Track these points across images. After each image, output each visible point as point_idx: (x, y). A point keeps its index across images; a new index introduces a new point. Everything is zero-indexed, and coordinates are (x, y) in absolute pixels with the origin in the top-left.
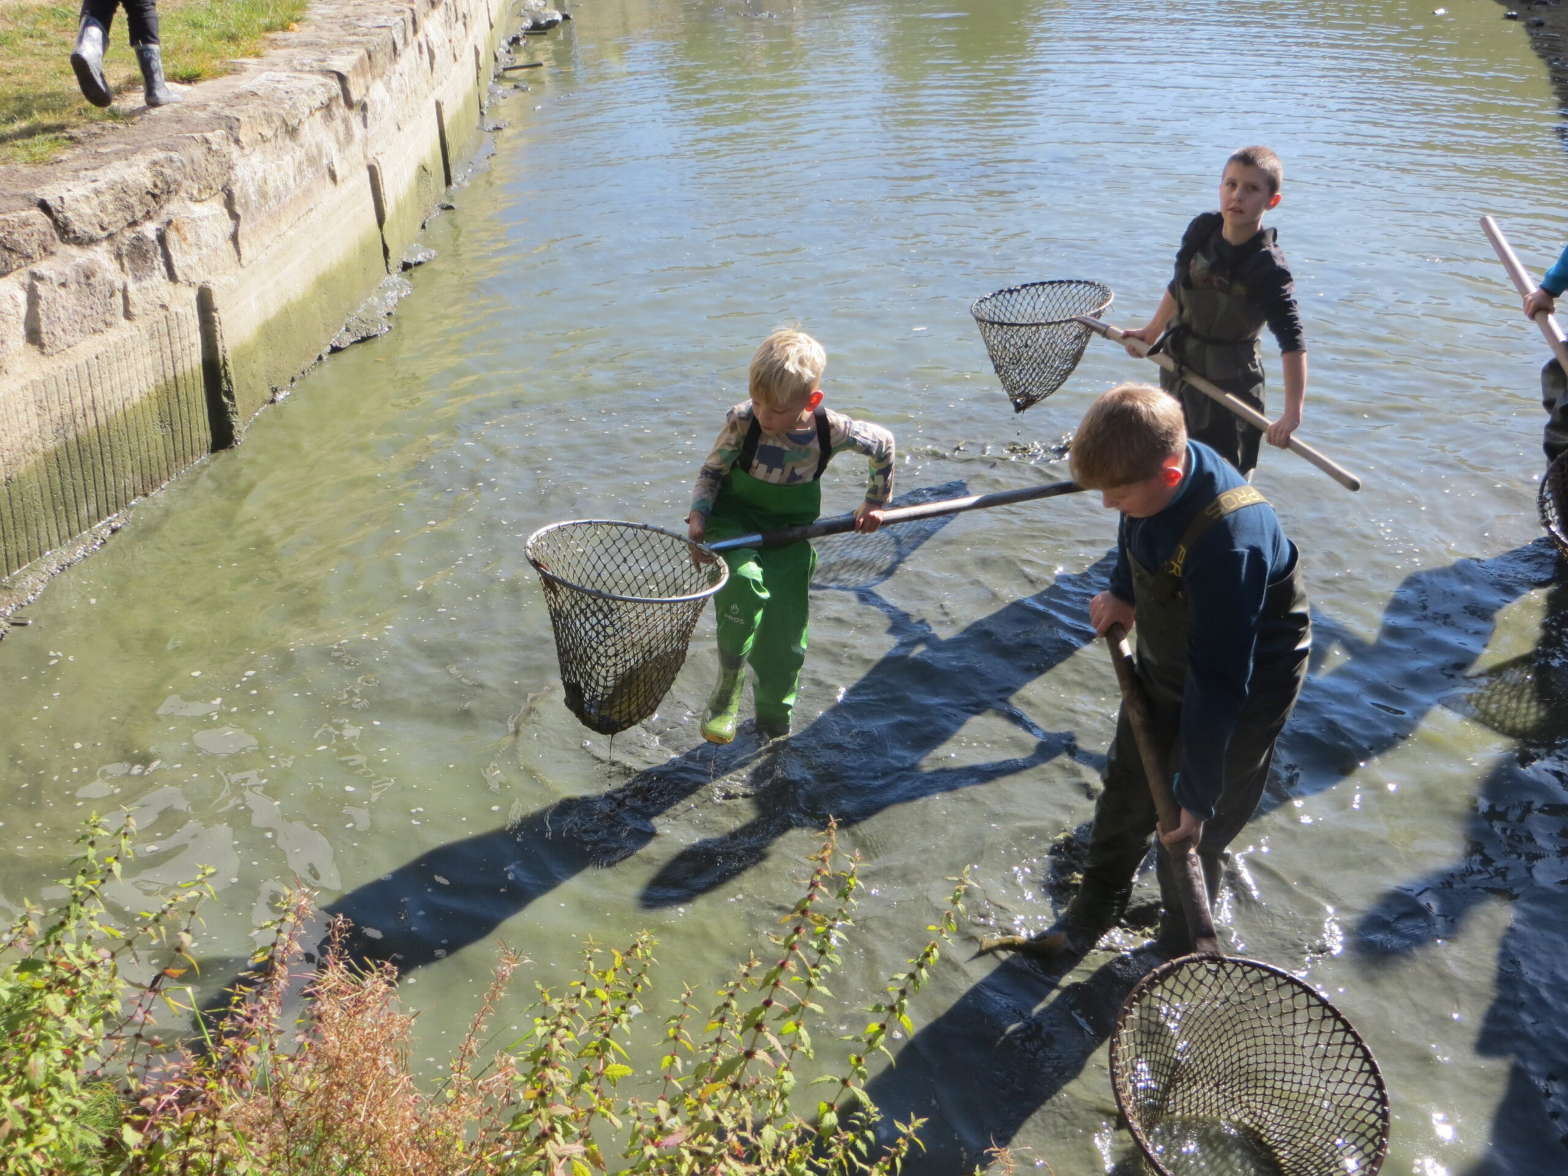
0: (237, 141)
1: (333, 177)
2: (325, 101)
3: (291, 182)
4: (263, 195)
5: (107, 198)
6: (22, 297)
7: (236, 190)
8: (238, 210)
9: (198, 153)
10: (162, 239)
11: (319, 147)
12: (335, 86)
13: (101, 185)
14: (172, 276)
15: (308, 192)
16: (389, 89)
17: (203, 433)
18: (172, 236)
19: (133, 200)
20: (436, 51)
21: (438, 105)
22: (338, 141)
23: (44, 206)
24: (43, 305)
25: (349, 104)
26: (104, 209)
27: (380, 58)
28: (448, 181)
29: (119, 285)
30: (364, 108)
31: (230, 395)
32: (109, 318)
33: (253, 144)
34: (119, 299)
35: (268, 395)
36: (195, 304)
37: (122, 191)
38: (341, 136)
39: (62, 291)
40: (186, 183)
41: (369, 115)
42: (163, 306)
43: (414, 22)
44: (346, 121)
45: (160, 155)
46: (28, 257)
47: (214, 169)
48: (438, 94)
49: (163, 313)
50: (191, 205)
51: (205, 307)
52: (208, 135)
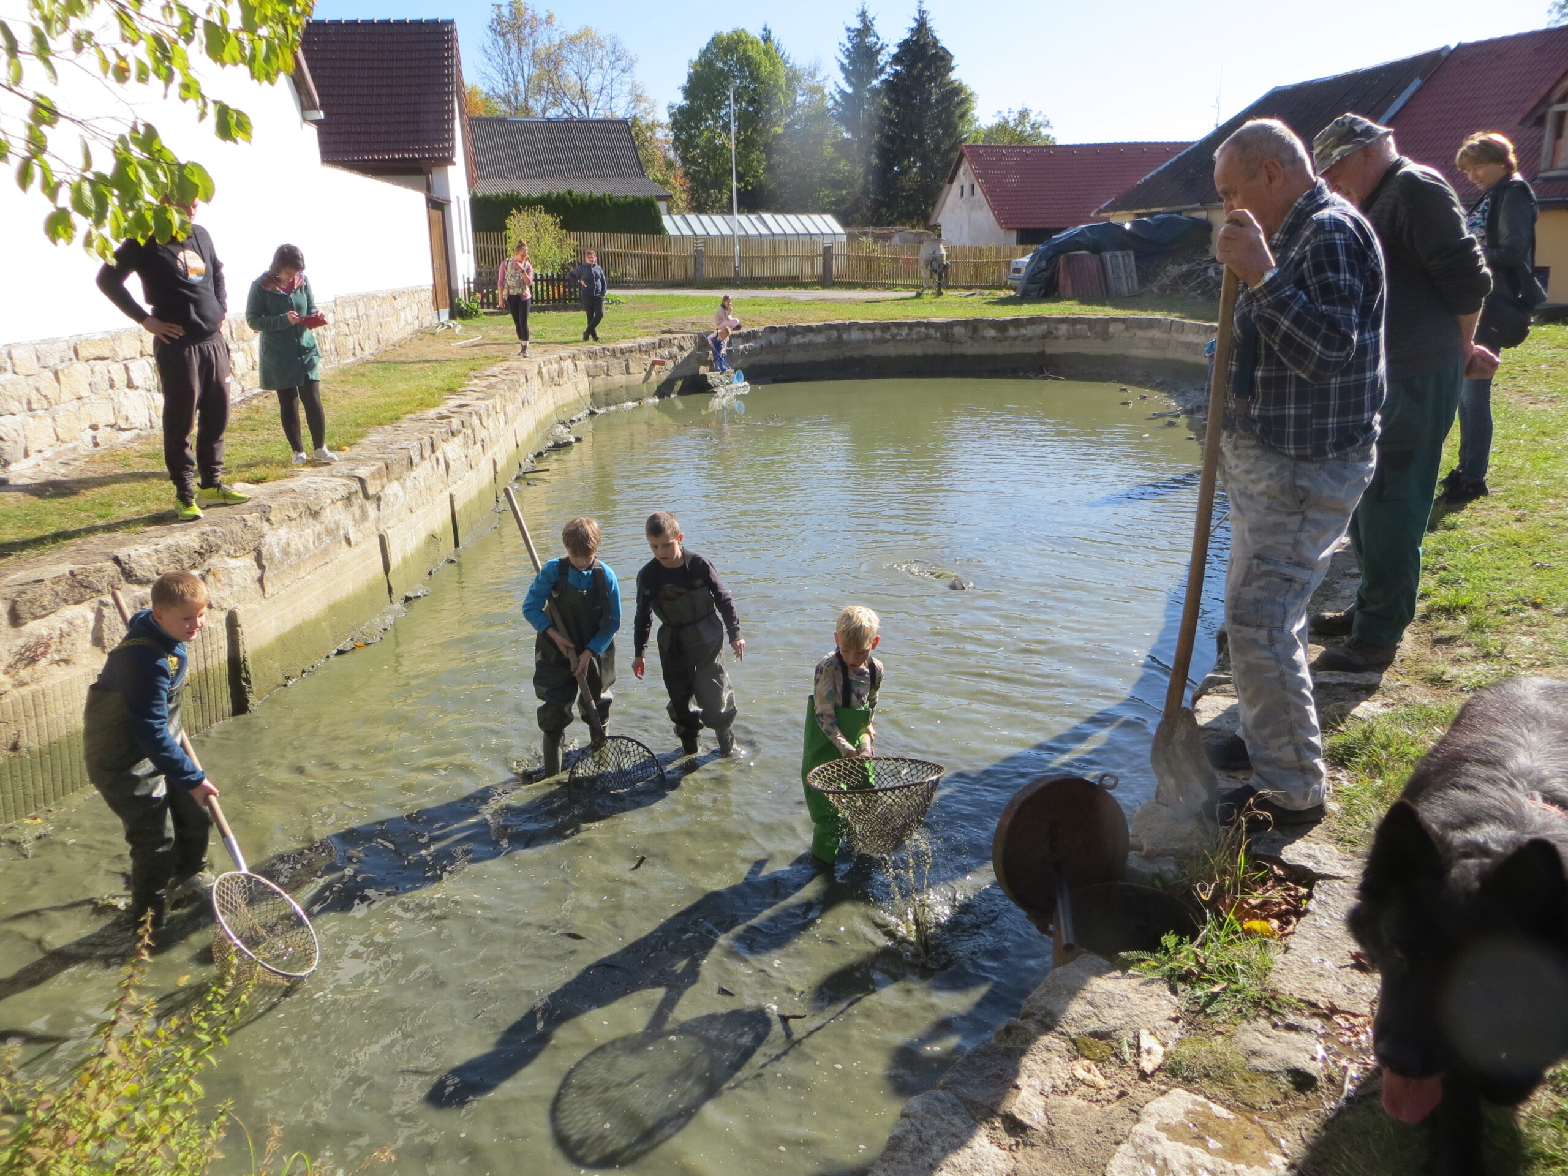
0: (268, 520)
1: (348, 541)
2: (345, 494)
3: (311, 545)
4: (286, 553)
5: (165, 555)
6: (91, 616)
7: (264, 551)
8: (264, 562)
9: (237, 527)
11: (337, 524)
12: (355, 486)
13: (161, 547)
15: (325, 552)
16: (403, 487)
17: (227, 706)
19: (184, 557)
20: (451, 463)
21: (451, 497)
22: (354, 520)
23: (117, 560)
24: (106, 621)
25: (367, 496)
26: (161, 562)
27: (396, 468)
28: (457, 544)
30: (379, 499)
31: (248, 681)
33: (281, 522)
35: (281, 680)
36: (224, 622)
37: (176, 551)
38: (357, 516)
40: (225, 546)
41: (382, 503)
43: (432, 445)
44: (363, 510)
45: (207, 529)
46: (99, 591)
47: (248, 537)
48: (452, 489)
50: (227, 559)
51: (232, 623)
52: (246, 517)
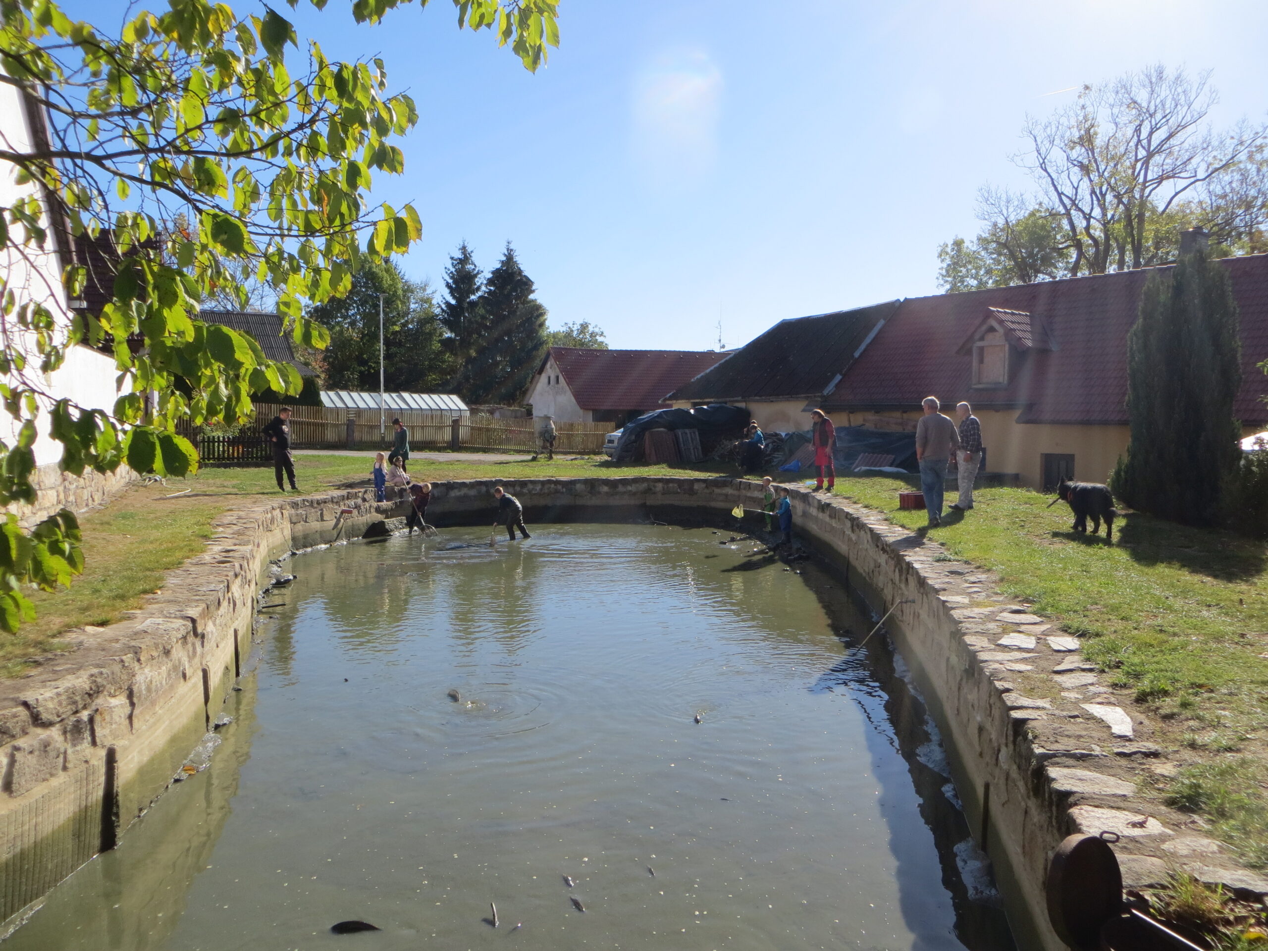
0: (139, 660)
1: (184, 676)
2: (184, 634)
3: (164, 682)
5: (63, 697)
6: (5, 761)
7: (135, 689)
8: (135, 700)
9: (117, 668)
10: (91, 720)
11: (179, 661)
12: (190, 625)
13: (60, 690)
14: (94, 743)
15: (171, 687)
16: (215, 625)
17: (97, 842)
18: (98, 718)
19: (78, 698)
20: (236, 602)
21: (236, 631)
22: (189, 656)
24: (17, 765)
25: (196, 634)
27: (212, 608)
28: (238, 674)
29: (62, 750)
30: (203, 636)
31: (117, 815)
32: (54, 772)
33: (147, 661)
34: (61, 759)
36: (104, 759)
37: (72, 693)
38: (191, 653)
39: (29, 757)
40: (108, 686)
41: (205, 640)
42: (86, 762)
43: (228, 587)
44: (193, 645)
45: (95, 671)
46: (13, 736)
47: (124, 677)
48: (235, 625)
49: (85, 765)
50: (108, 698)
51: (111, 758)
52: (124, 658)
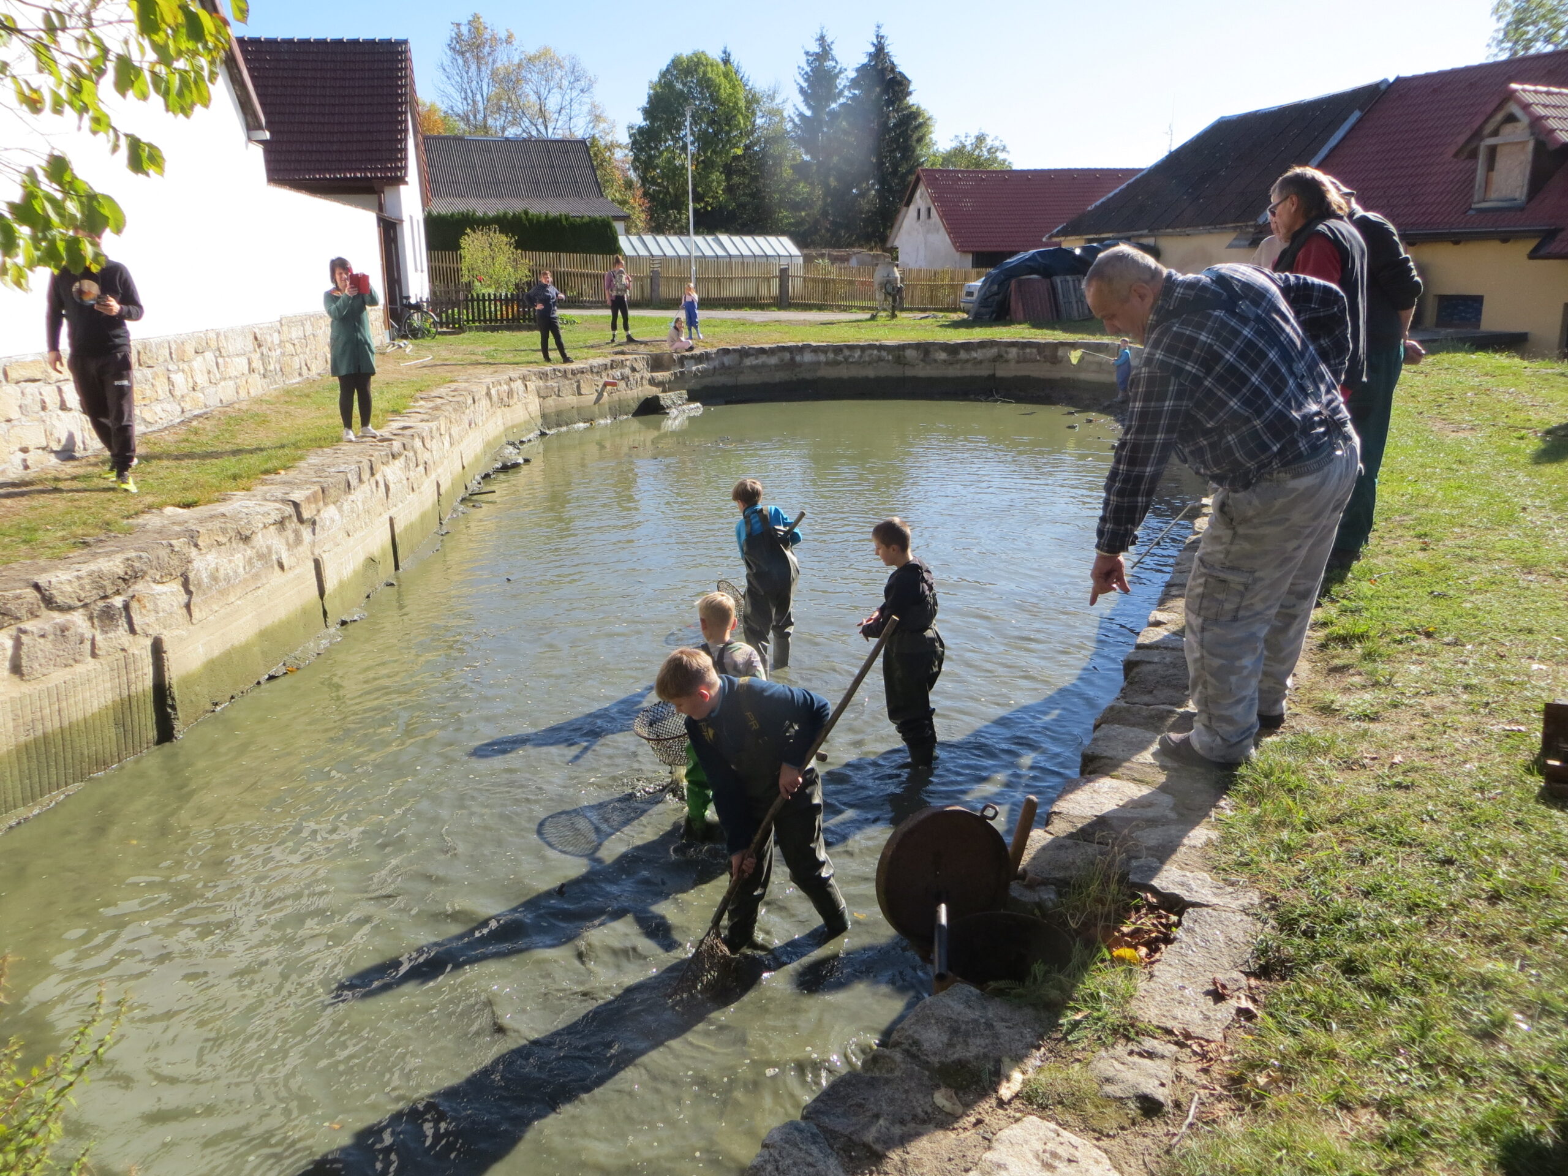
0: (196, 545)
1: (281, 566)
2: (278, 518)
3: (241, 570)
4: (214, 578)
5: (87, 581)
6: (9, 644)
7: (191, 576)
8: (192, 588)
9: (163, 553)
10: (126, 607)
11: (269, 549)
12: (289, 510)
13: (83, 573)
14: (132, 631)
15: (256, 576)
16: (340, 510)
17: (152, 734)
18: (134, 605)
19: (107, 583)
20: (391, 486)
21: (391, 519)
22: (288, 544)
23: (37, 587)
24: (24, 649)
25: (301, 520)
26: (82, 588)
27: (332, 492)
28: (397, 567)
29: (88, 635)
30: (314, 523)
31: (173, 707)
32: (78, 657)
33: (210, 547)
34: (87, 645)
35: (209, 707)
36: (149, 649)
37: (99, 577)
38: (291, 541)
39: (42, 640)
40: (151, 572)
41: (317, 527)
42: (123, 650)
43: (371, 468)
44: (297, 533)
45: (133, 554)
46: (17, 618)
47: (175, 562)
48: (392, 512)
49: (122, 654)
50: (154, 585)
51: (157, 649)
52: (173, 542)
